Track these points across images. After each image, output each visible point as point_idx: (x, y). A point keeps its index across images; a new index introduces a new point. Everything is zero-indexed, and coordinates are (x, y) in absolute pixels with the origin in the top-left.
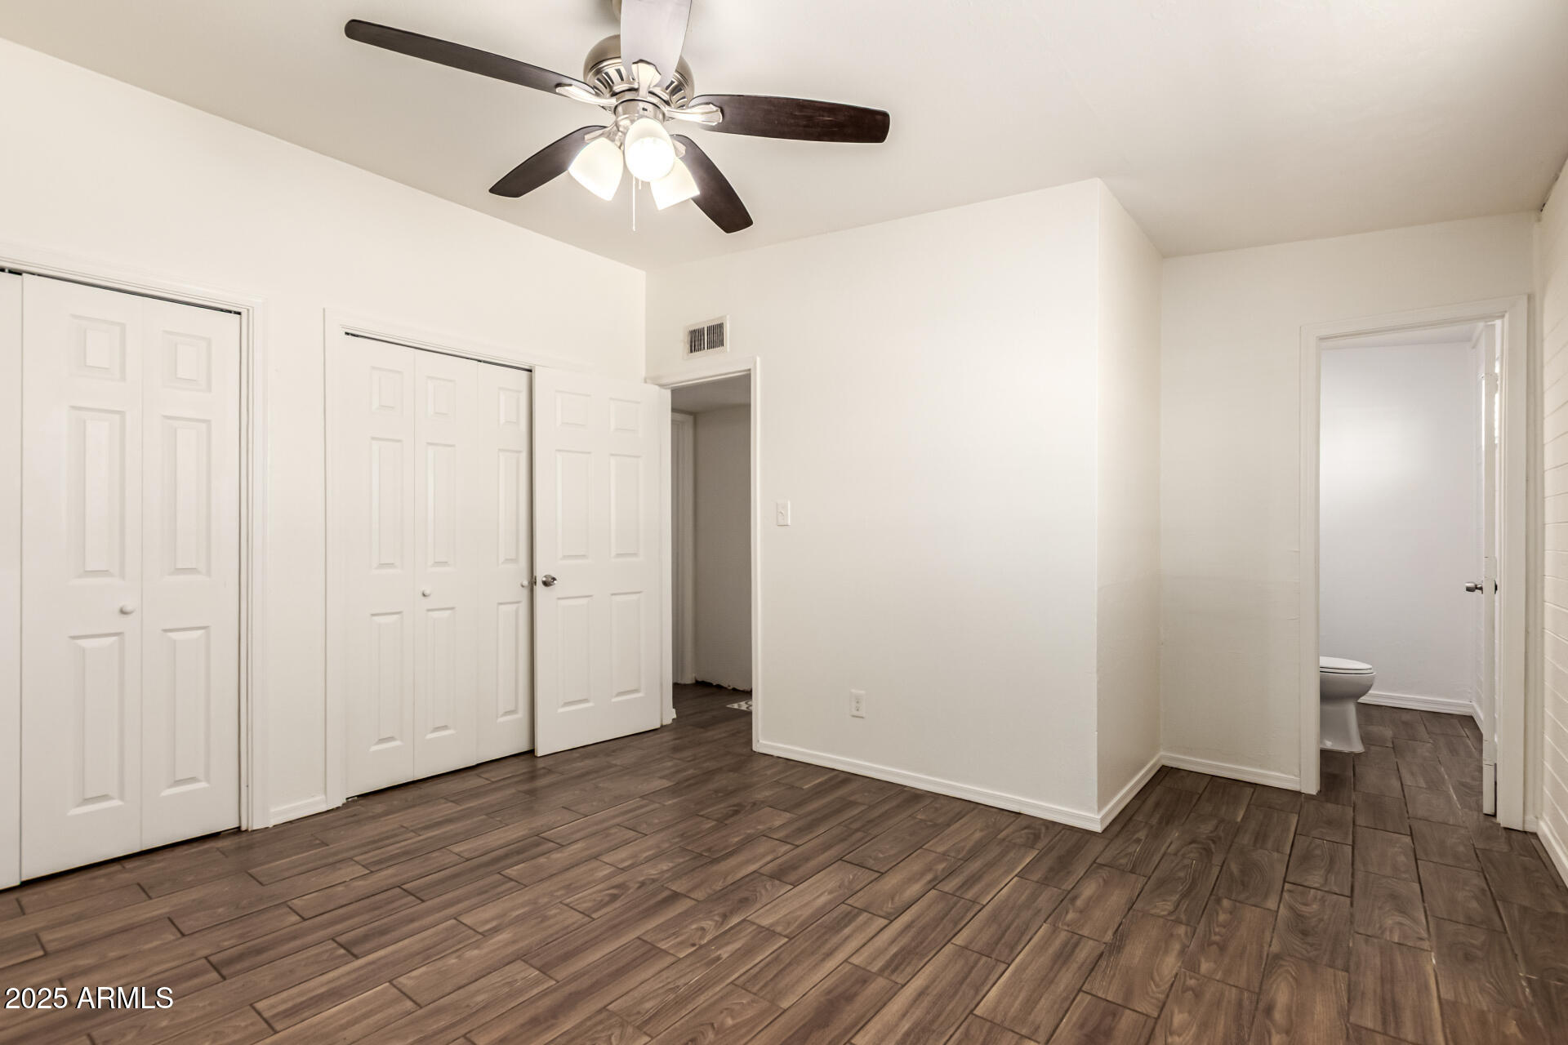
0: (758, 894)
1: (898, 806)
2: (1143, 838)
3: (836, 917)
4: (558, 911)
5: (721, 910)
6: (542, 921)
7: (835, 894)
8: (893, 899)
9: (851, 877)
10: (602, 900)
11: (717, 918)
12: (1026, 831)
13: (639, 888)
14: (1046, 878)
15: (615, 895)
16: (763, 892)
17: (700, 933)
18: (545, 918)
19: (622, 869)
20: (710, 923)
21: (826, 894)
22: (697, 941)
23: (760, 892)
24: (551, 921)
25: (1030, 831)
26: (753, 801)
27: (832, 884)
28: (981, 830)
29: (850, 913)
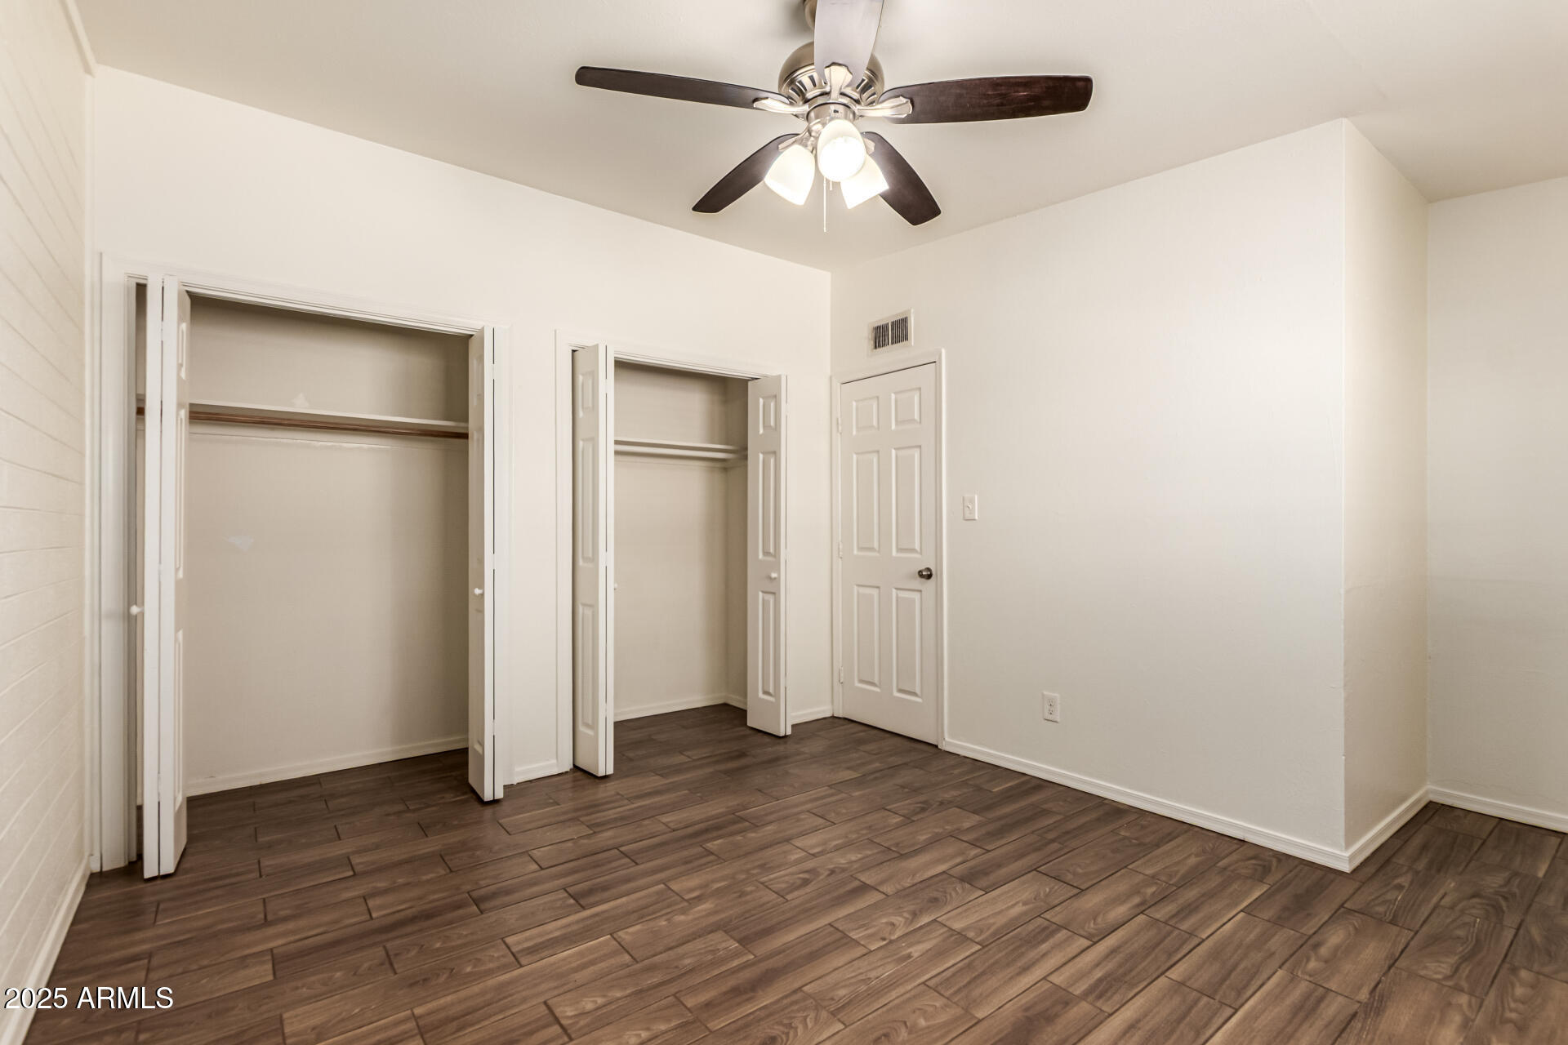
0: (948, 897)
1: (1098, 819)
2: (1406, 885)
3: (1033, 930)
4: (754, 888)
5: (912, 908)
6: (740, 897)
7: (1031, 906)
8: (1095, 919)
9: (1048, 890)
10: (793, 884)
11: (906, 915)
12: (1253, 862)
13: (829, 875)
14: (1279, 918)
15: (808, 879)
16: (954, 894)
17: (890, 928)
18: (743, 894)
19: (813, 855)
20: (900, 919)
21: (1021, 904)
22: (887, 936)
23: (950, 894)
24: (748, 898)
25: (1260, 862)
26: (940, 799)
27: (1027, 895)
28: (1197, 855)
29: (1046, 928)
